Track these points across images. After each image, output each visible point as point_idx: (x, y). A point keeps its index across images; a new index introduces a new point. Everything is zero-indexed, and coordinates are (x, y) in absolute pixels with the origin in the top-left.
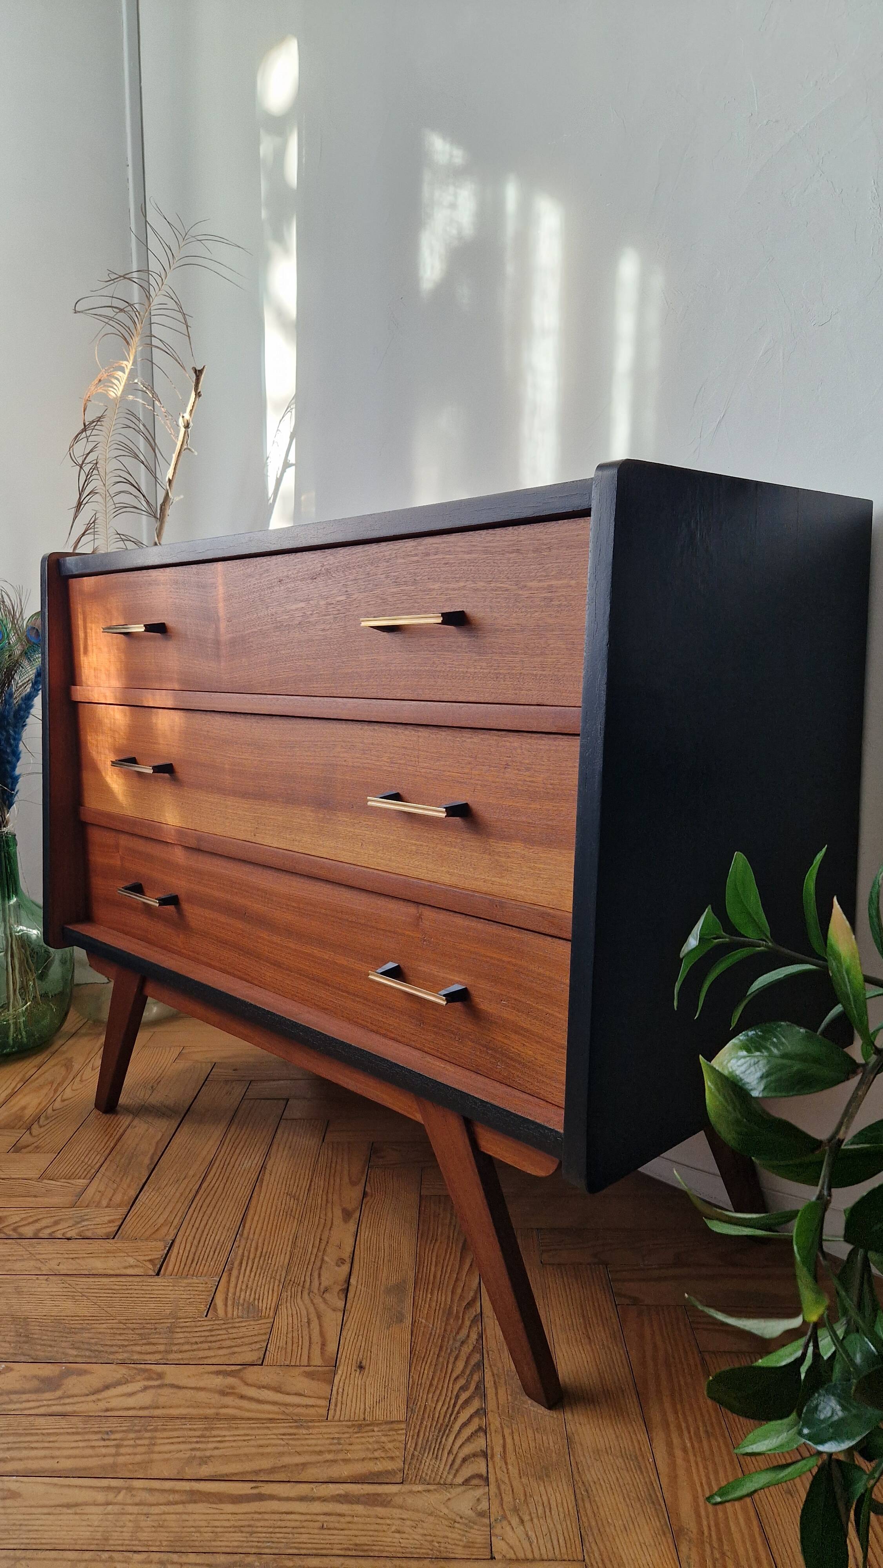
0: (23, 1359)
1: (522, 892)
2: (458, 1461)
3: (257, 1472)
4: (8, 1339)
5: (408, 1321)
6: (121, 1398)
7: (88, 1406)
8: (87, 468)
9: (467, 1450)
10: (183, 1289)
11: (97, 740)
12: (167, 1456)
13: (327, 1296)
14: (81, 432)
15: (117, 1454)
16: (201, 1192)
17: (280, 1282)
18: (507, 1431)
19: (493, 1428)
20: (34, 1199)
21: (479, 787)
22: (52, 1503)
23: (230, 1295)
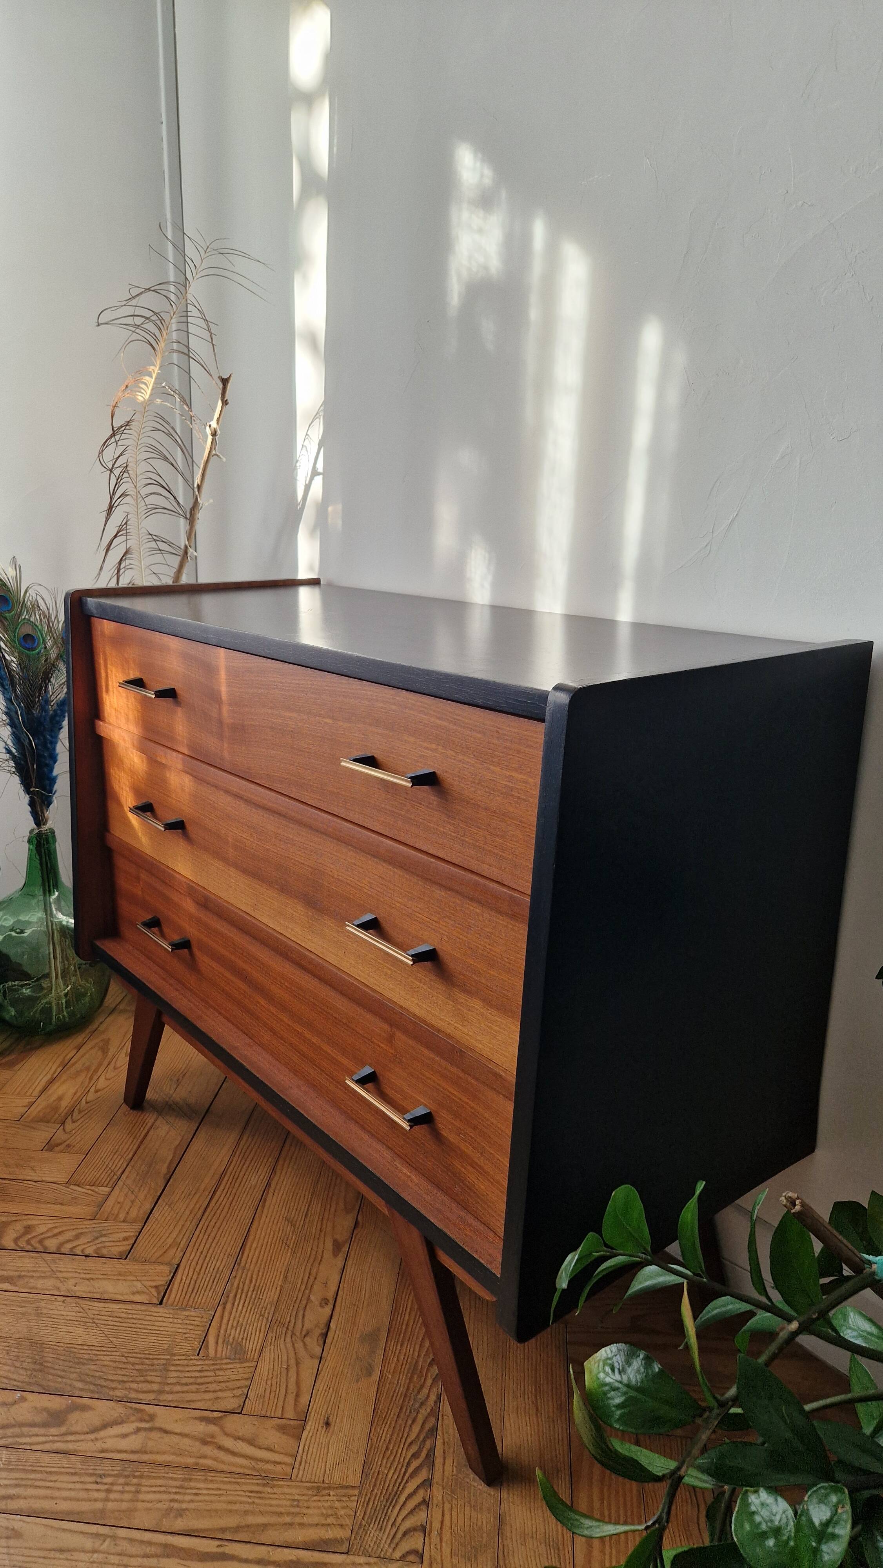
0: (36, 1390)
1: (481, 1046)
2: (399, 1535)
3: (223, 1530)
4: (25, 1365)
5: (376, 1375)
6: (116, 1439)
7: (87, 1446)
8: (117, 472)
9: (408, 1524)
10: (180, 1321)
11: (119, 776)
12: (149, 1505)
13: (308, 1340)
14: (111, 437)
15: (107, 1500)
16: (209, 1210)
17: (267, 1319)
18: (447, 1506)
19: (435, 1502)
20: (60, 1206)
21: (445, 938)
22: (49, 1546)
23: (222, 1332)
